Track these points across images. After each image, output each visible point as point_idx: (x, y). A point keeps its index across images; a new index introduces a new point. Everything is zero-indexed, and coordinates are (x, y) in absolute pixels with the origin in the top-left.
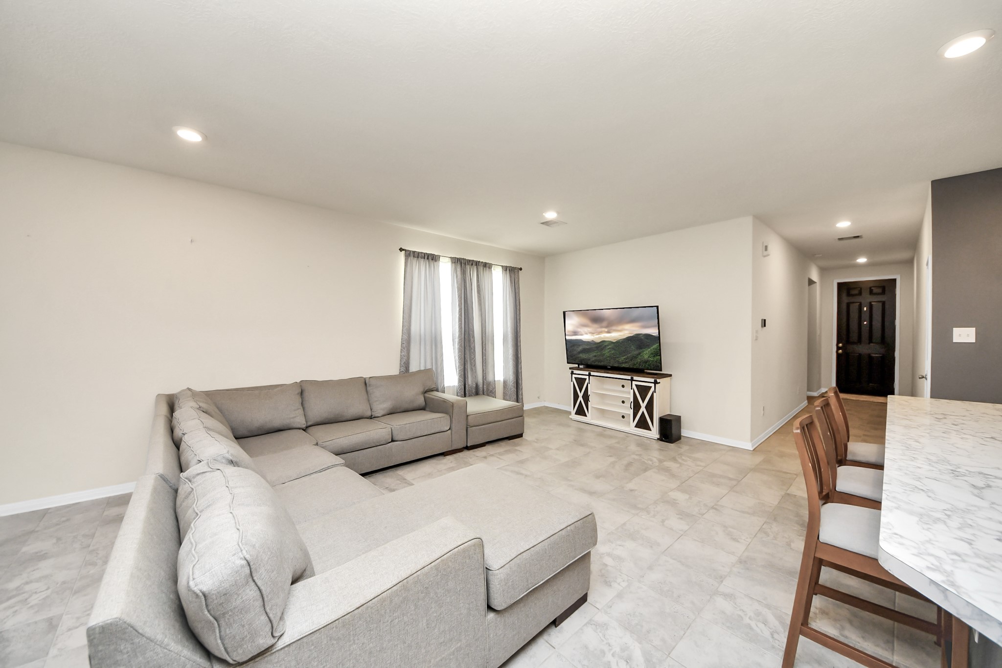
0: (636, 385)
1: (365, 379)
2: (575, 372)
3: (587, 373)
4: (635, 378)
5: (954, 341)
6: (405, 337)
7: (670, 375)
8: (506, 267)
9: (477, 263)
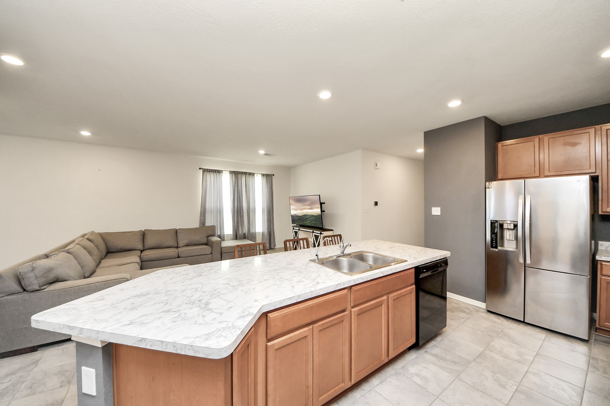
0: (314, 235)
1: (177, 229)
2: (295, 228)
3: (298, 229)
4: (314, 231)
5: (432, 214)
6: (202, 210)
7: (333, 230)
8: (264, 174)
9: (245, 173)
